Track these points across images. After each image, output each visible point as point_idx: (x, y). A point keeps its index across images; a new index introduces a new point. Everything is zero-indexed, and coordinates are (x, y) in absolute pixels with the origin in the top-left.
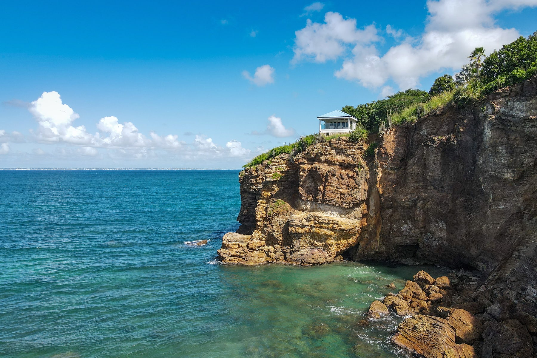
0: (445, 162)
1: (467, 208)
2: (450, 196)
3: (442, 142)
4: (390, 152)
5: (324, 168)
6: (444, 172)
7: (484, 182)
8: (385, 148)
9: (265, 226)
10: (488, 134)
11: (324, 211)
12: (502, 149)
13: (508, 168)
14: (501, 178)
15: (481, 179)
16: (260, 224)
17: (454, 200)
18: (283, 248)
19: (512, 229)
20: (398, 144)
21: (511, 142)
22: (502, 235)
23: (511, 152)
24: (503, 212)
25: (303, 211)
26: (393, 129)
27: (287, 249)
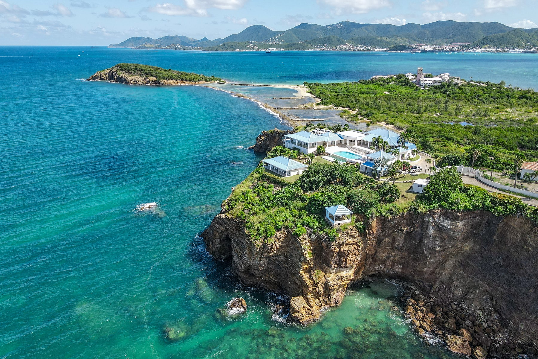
0: (405, 239)
1: (415, 259)
2: (407, 254)
3: (407, 231)
4: (375, 232)
5: (344, 248)
6: (404, 243)
7: (425, 250)
8: (372, 231)
9: (314, 289)
10: (431, 231)
11: (343, 271)
12: (438, 240)
13: (439, 246)
14: (434, 250)
15: (424, 249)
16: (311, 289)
17: (409, 257)
18: (323, 298)
19: (437, 270)
20: (378, 226)
21: (442, 237)
22: (432, 273)
23: (443, 241)
24: (433, 262)
25: (331, 273)
26: (375, 220)
27: (326, 298)
